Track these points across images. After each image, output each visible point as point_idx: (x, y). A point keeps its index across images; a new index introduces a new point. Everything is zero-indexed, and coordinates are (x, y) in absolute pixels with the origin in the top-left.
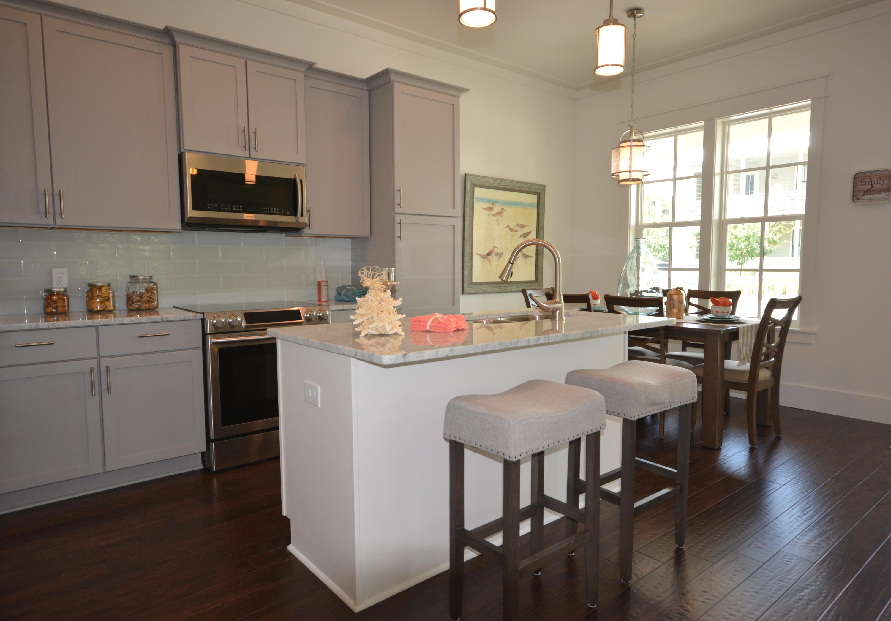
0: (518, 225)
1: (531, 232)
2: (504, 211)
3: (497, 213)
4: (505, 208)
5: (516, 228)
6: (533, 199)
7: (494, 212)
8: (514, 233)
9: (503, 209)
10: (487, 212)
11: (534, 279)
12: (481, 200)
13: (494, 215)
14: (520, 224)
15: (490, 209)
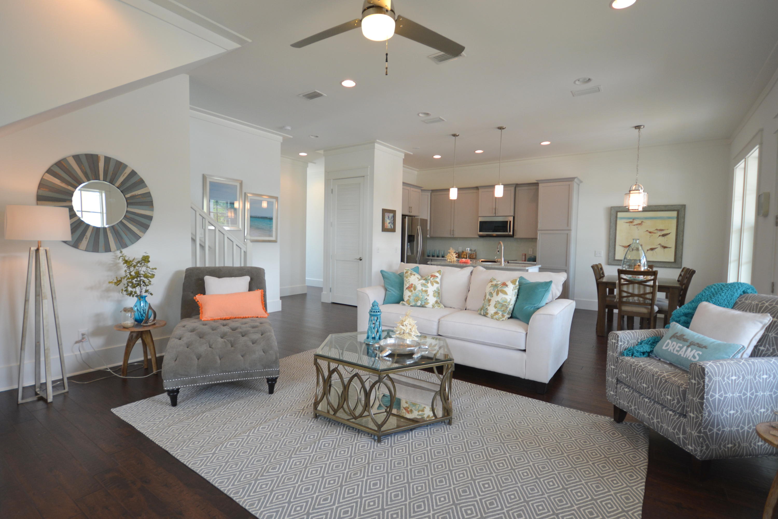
0: (657, 230)
1: (669, 234)
2: (643, 223)
3: (637, 224)
4: (644, 221)
5: (656, 231)
6: (674, 214)
7: (634, 224)
8: (653, 234)
9: (642, 222)
10: (628, 224)
11: (673, 260)
12: (622, 218)
13: (634, 225)
14: (659, 228)
15: (631, 222)
